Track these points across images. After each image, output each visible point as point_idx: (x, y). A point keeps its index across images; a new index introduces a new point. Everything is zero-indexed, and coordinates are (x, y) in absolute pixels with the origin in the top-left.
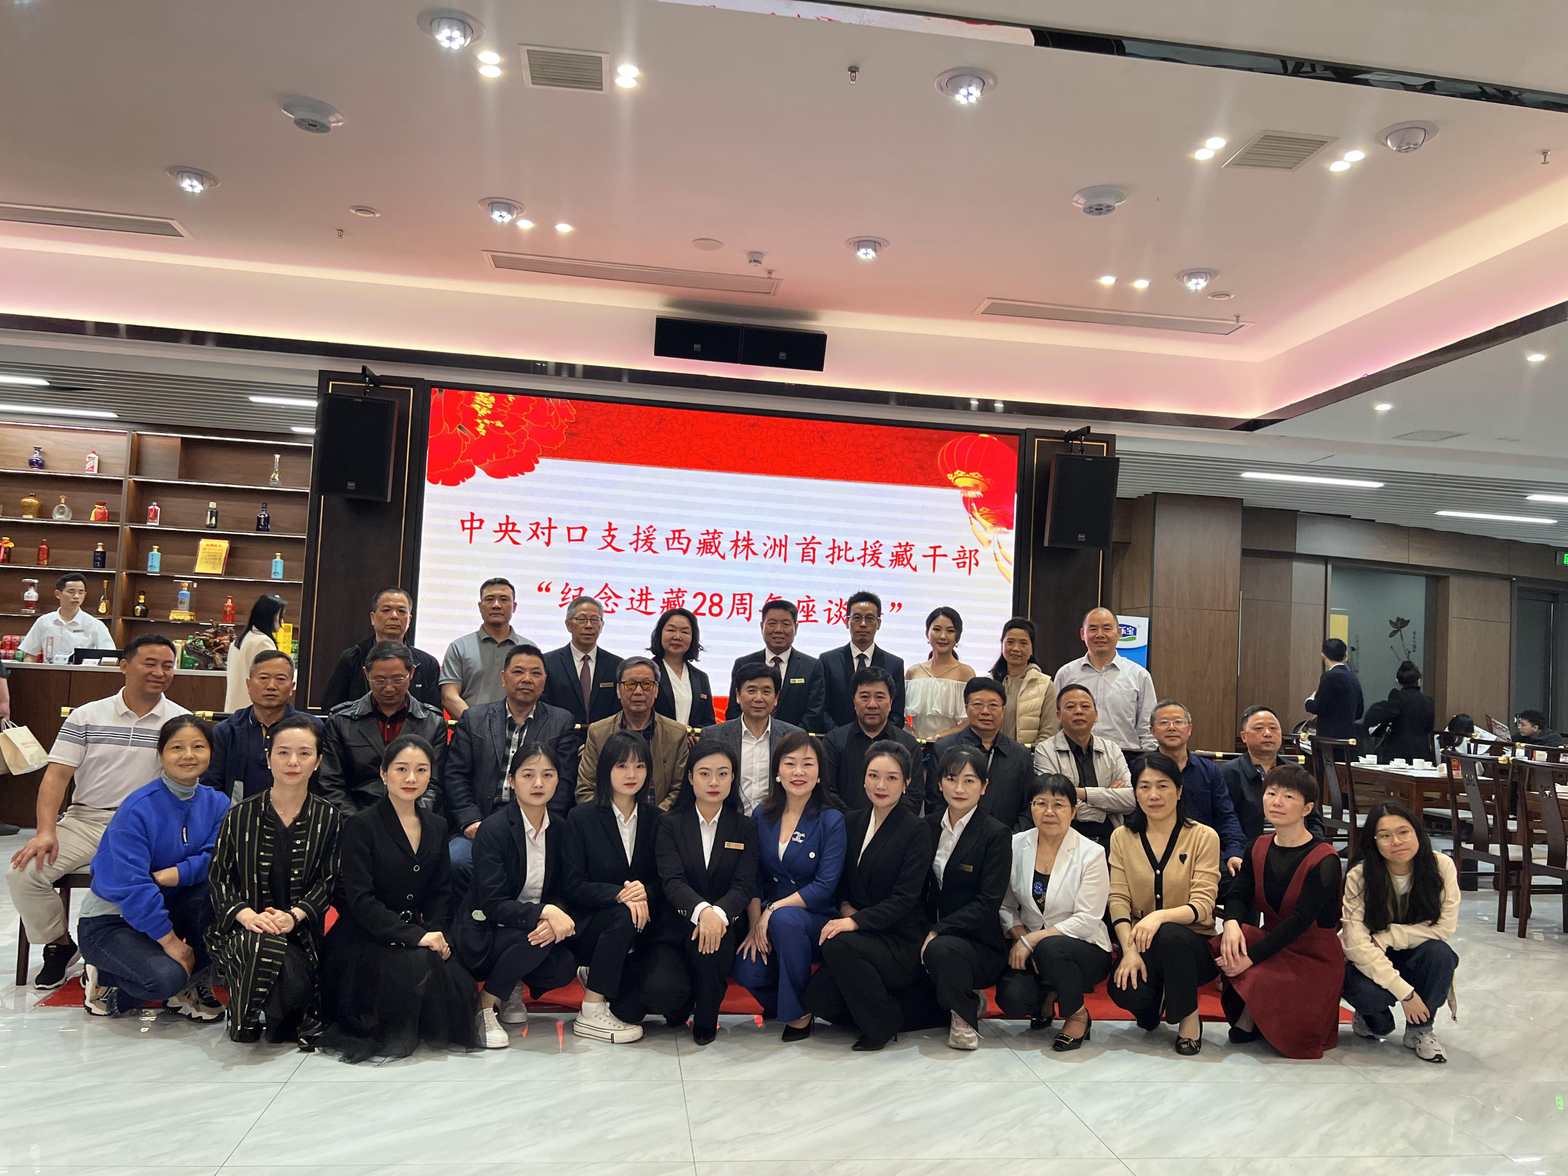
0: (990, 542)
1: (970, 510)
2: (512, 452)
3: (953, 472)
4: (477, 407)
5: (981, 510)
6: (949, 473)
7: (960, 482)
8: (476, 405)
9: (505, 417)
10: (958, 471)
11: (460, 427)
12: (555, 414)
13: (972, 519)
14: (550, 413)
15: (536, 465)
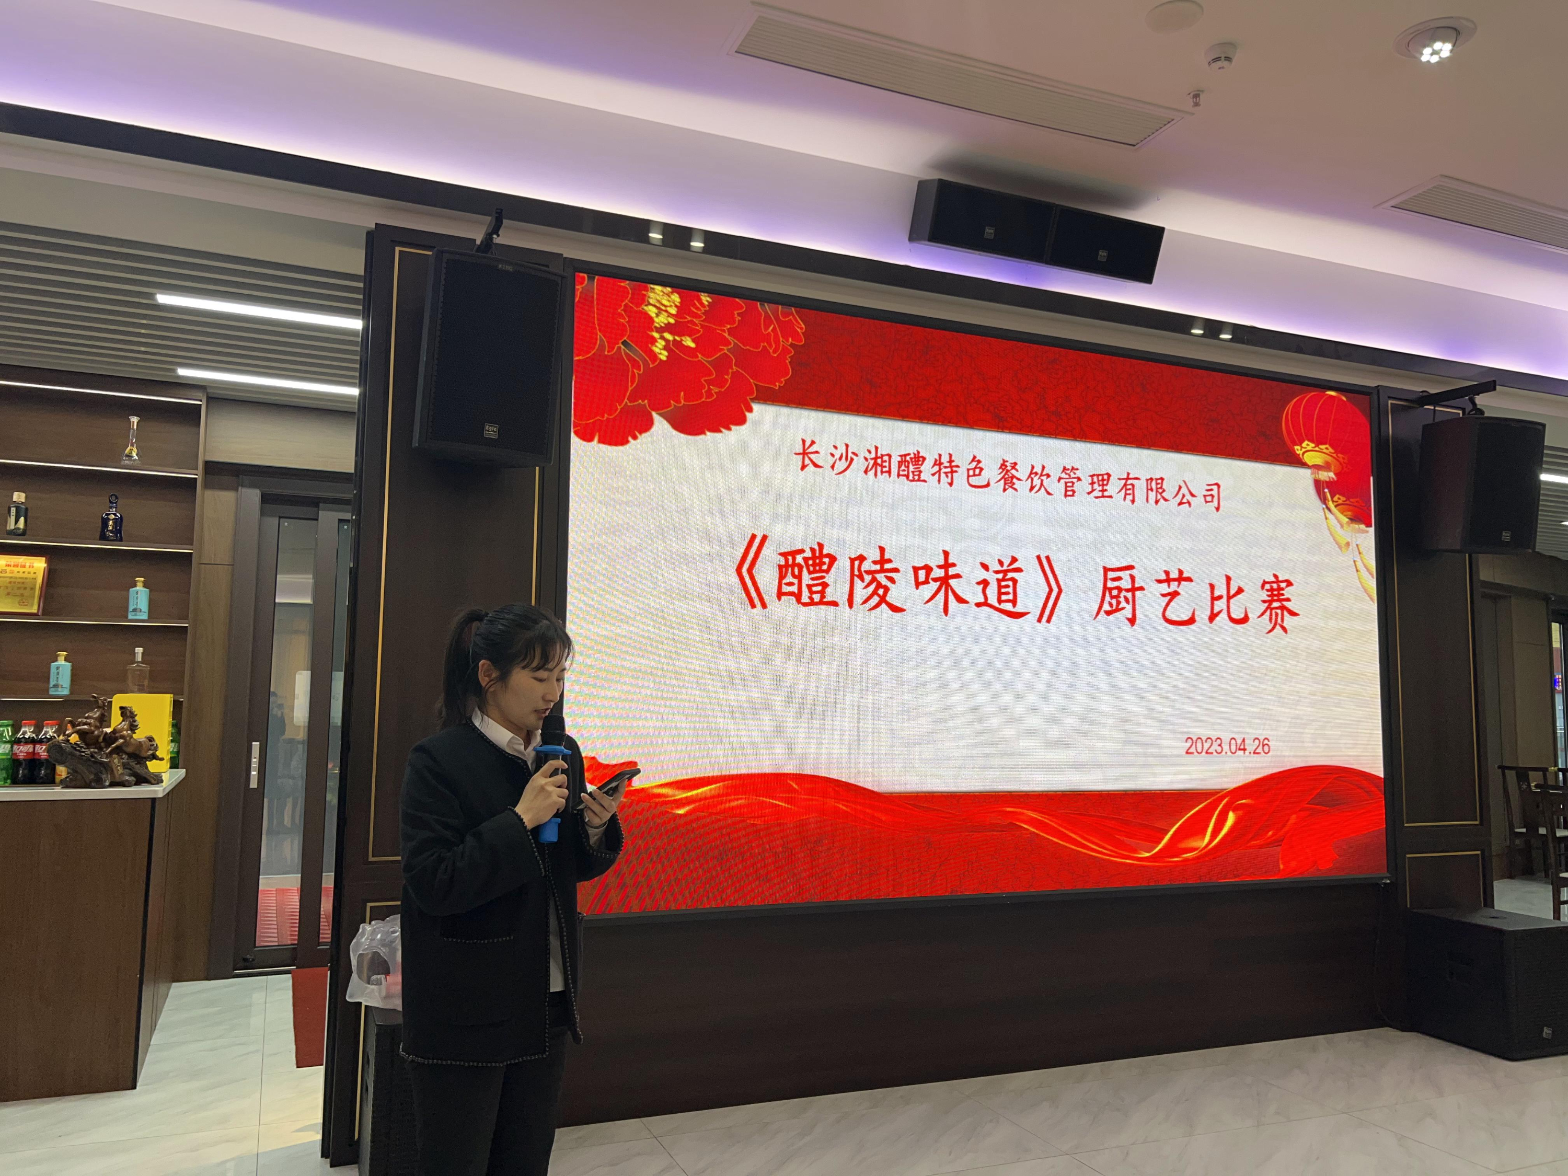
0: (1348, 545)
1: (1324, 500)
2: (710, 390)
3: (1300, 444)
4: (652, 311)
5: (1336, 499)
6: (1297, 445)
7: (1310, 458)
8: (650, 307)
9: (698, 331)
10: (1306, 442)
11: (624, 343)
12: (774, 329)
13: (1326, 510)
14: (766, 328)
15: (748, 414)
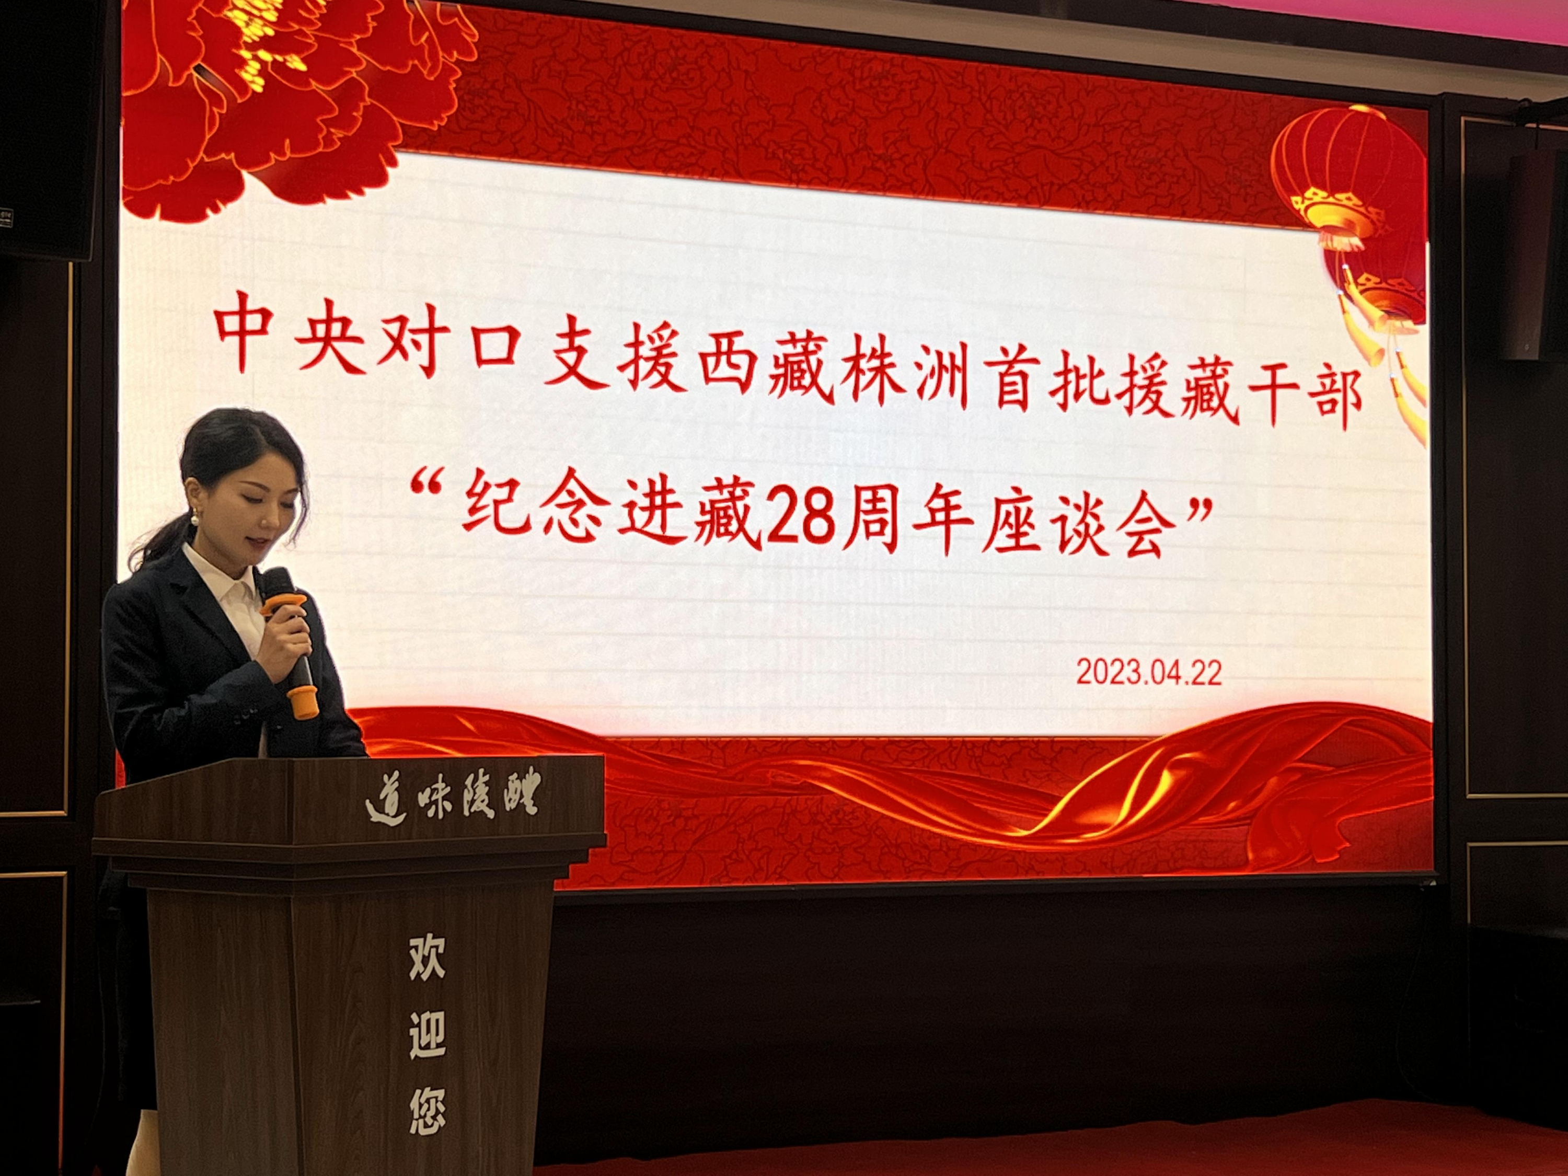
0: (1381, 352)
1: (1340, 281)
2: (329, 132)
3: (1302, 192)
4: (239, 18)
5: (1362, 280)
6: (1296, 194)
7: (1318, 216)
8: (237, 13)
9: (311, 45)
10: (1313, 190)
11: (198, 69)
12: (430, 40)
13: (1345, 300)
14: (417, 38)
15: (390, 170)
